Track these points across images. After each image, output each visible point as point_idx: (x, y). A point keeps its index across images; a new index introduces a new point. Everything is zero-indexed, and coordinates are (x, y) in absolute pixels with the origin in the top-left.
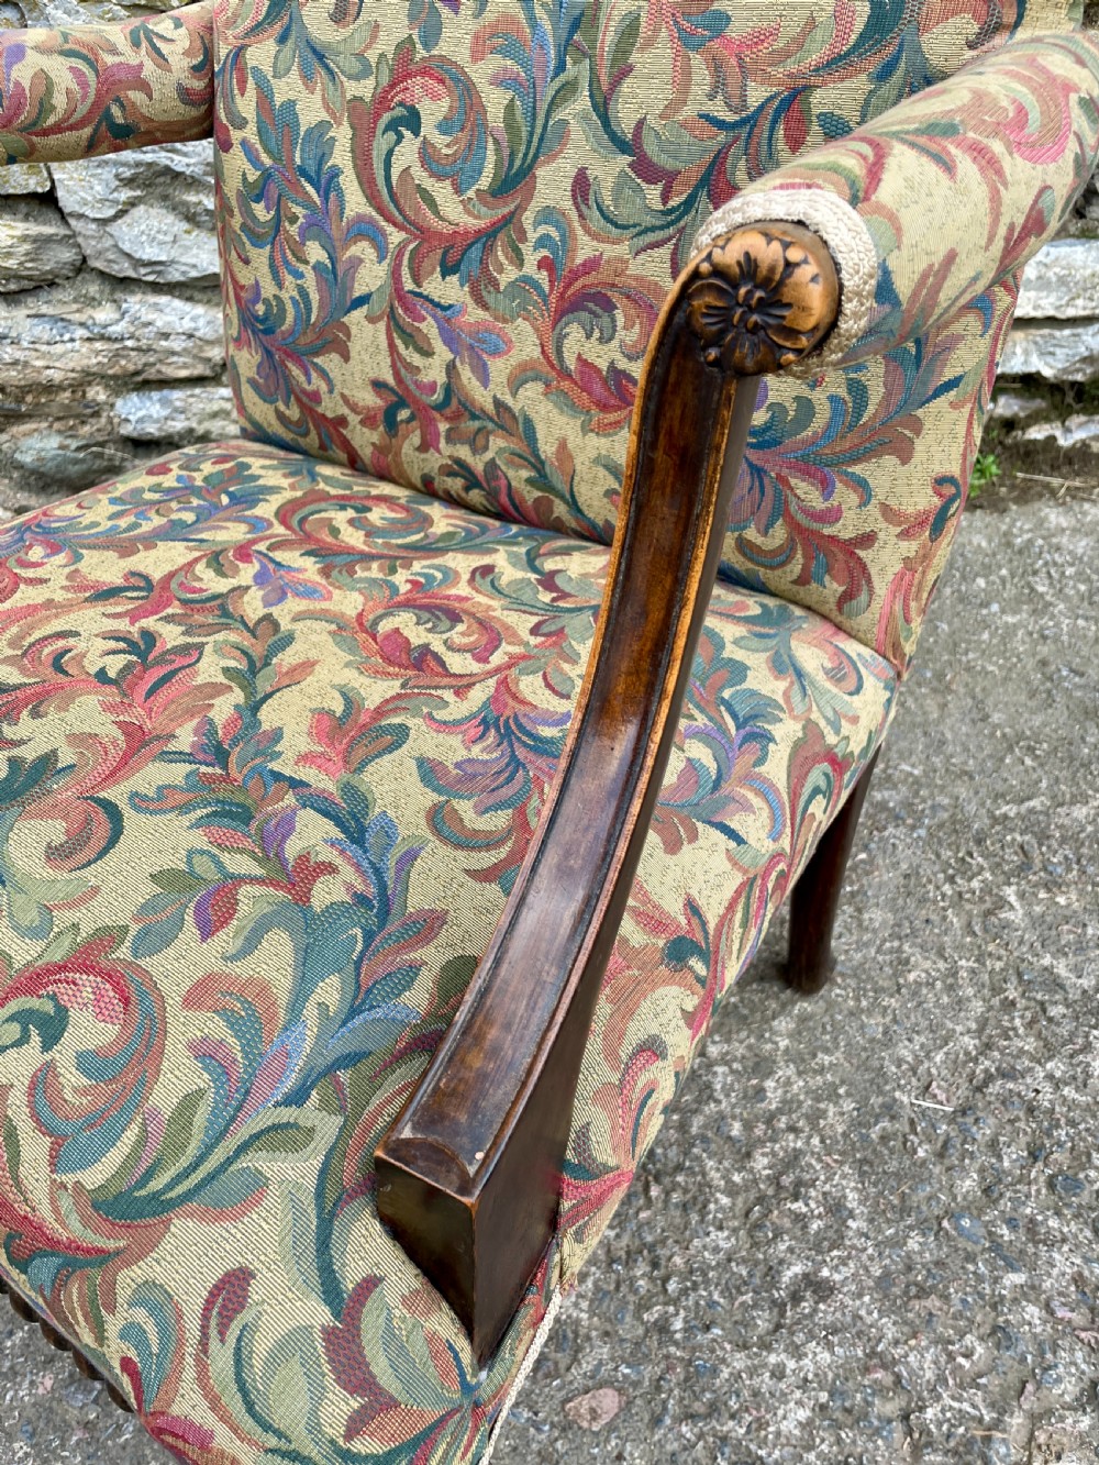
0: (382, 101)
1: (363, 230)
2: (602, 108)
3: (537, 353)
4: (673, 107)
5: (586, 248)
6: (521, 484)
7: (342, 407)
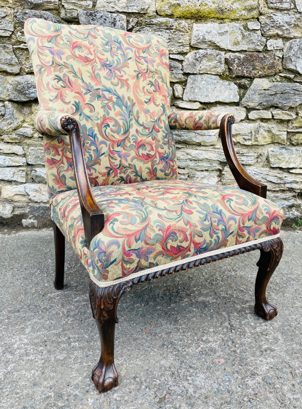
0: (102, 123)
1: (102, 142)
2: (137, 121)
3: (135, 155)
4: (147, 120)
5: (139, 139)
6: (132, 176)
7: (98, 175)
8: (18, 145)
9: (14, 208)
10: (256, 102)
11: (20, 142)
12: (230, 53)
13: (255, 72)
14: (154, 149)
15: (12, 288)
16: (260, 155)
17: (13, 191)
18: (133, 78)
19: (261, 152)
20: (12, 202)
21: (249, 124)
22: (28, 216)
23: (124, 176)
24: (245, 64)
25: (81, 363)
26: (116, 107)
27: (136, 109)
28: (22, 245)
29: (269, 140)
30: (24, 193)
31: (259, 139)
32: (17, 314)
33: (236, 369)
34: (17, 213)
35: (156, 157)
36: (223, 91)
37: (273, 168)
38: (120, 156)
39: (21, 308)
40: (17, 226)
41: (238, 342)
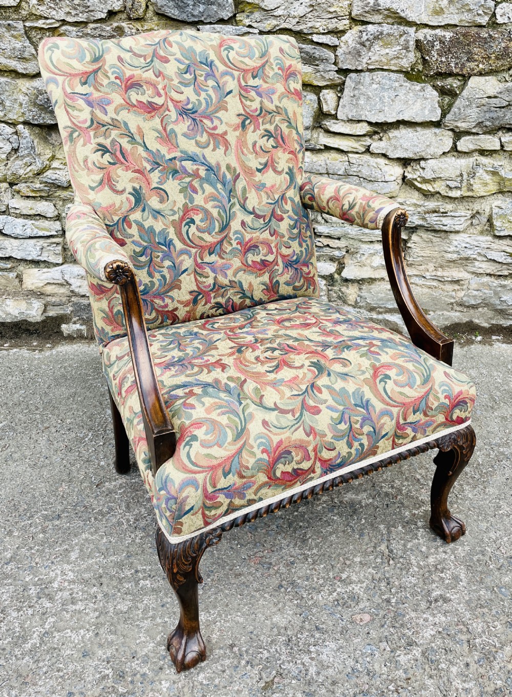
0: (182, 219)
1: (182, 252)
3: (240, 264)
4: (259, 203)
5: (248, 237)
6: (237, 300)
7: (177, 305)
8: (46, 200)
9: (46, 306)
10: (471, 120)
11: (48, 196)
12: (426, 30)
13: (472, 65)
14: (274, 250)
15: (48, 468)
16: (478, 213)
17: (42, 278)
18: (235, 130)
19: (479, 208)
20: (42, 297)
21: (458, 161)
22: (71, 319)
23: (222, 300)
24: (454, 50)
25: (153, 618)
26: (206, 186)
27: (241, 184)
28: (63, 376)
29: (493, 188)
30: (62, 281)
31: (475, 187)
32: (57, 522)
33: (385, 634)
34: (52, 313)
35: (277, 264)
36: (410, 102)
37: (500, 237)
38: (214, 271)
39: (63, 512)
40: (54, 335)
41: (396, 583)
